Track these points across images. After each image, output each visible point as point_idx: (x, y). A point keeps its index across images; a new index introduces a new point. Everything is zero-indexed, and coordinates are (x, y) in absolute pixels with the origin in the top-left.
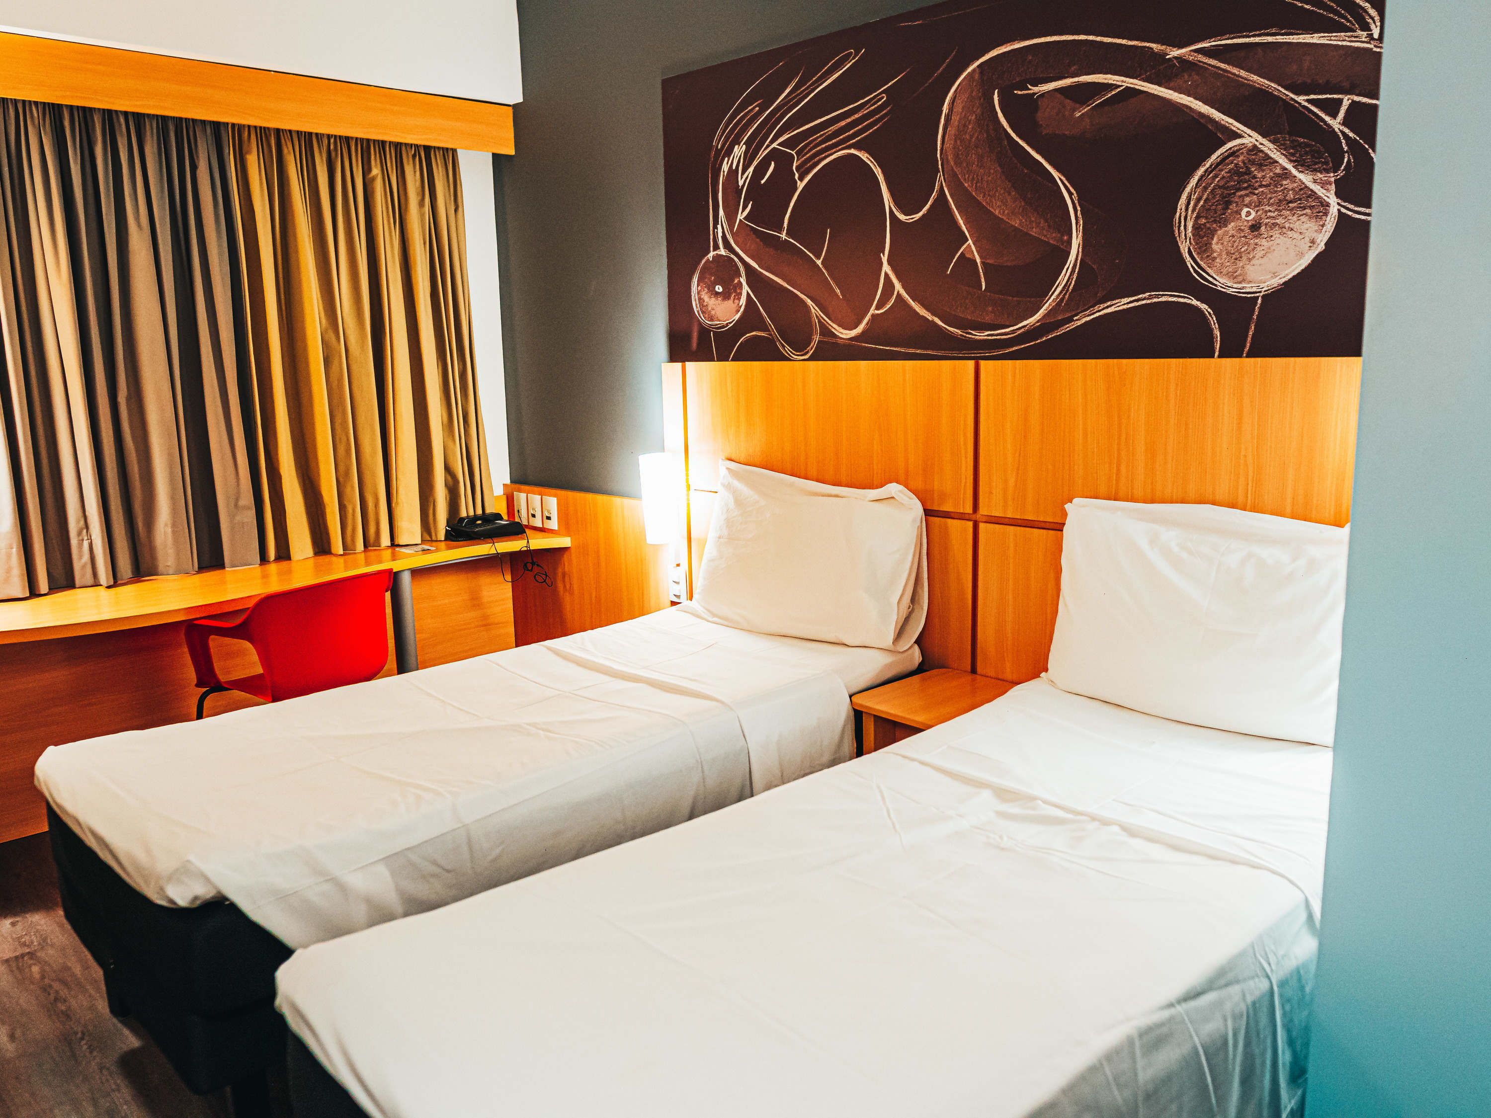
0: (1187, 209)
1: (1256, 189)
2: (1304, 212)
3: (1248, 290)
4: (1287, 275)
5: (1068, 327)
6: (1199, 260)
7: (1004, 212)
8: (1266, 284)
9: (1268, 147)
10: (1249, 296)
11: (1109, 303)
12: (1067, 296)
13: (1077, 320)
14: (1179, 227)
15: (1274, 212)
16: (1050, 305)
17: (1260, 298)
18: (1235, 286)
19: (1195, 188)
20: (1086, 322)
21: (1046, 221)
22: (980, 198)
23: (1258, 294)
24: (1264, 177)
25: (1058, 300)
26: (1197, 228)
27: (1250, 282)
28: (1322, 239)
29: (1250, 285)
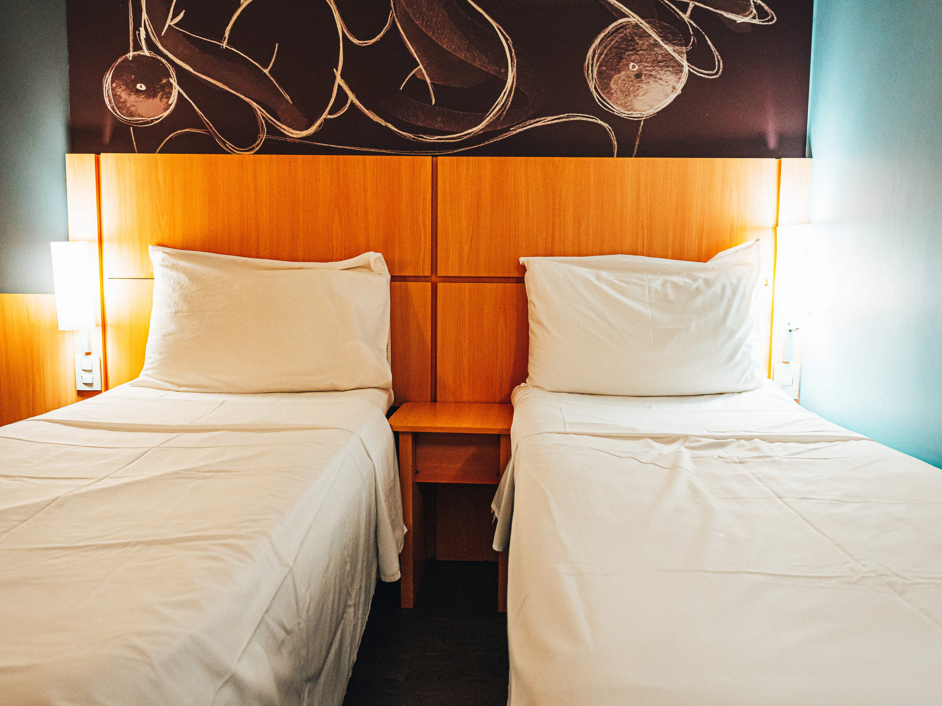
0: (593, 59)
1: (638, 51)
2: (668, 69)
3: (635, 116)
4: (659, 107)
5: (506, 135)
6: (601, 94)
7: (451, 47)
8: (646, 113)
9: (645, 25)
10: (635, 119)
11: (537, 120)
12: (504, 113)
13: (513, 130)
14: (588, 70)
15: (650, 67)
16: (491, 119)
17: (642, 121)
18: (626, 112)
19: (598, 46)
20: (520, 132)
21: (487, 57)
22: (430, 34)
23: (641, 119)
24: (643, 44)
25: (498, 115)
26: (600, 73)
27: (635, 111)
28: (680, 86)
29: (636, 113)
